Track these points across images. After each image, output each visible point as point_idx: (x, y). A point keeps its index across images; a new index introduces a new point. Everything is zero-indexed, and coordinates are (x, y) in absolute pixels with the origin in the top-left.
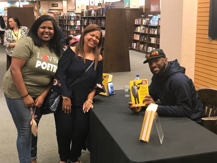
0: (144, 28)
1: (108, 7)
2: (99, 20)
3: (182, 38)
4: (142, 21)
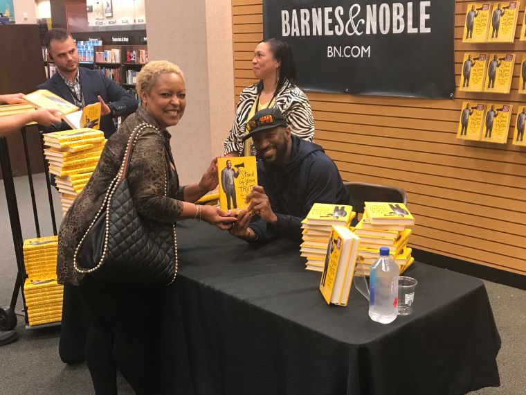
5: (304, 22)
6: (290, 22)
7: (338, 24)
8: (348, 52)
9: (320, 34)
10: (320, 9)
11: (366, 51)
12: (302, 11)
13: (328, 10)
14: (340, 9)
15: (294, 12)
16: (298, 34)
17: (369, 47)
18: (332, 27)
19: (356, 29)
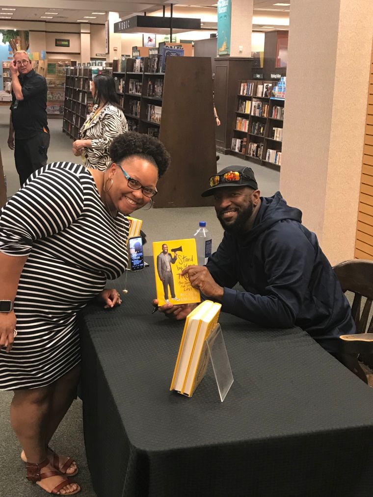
0: (259, 105)
1: (169, 53)
2: (150, 83)
3: (332, 134)
4: (256, 88)
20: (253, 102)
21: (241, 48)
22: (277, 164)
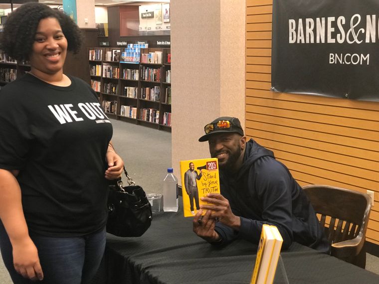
0: (109, 69)
3: (221, 89)
4: (105, 53)
5: (309, 31)
6: (296, 30)
7: (340, 32)
8: (348, 59)
9: (323, 41)
10: (323, 19)
11: (365, 59)
12: (308, 20)
13: (331, 19)
14: (342, 19)
15: (300, 21)
16: (303, 42)
17: (368, 55)
18: (334, 35)
19: (356, 37)
20: (104, 67)
21: (86, 20)
22: (132, 117)
